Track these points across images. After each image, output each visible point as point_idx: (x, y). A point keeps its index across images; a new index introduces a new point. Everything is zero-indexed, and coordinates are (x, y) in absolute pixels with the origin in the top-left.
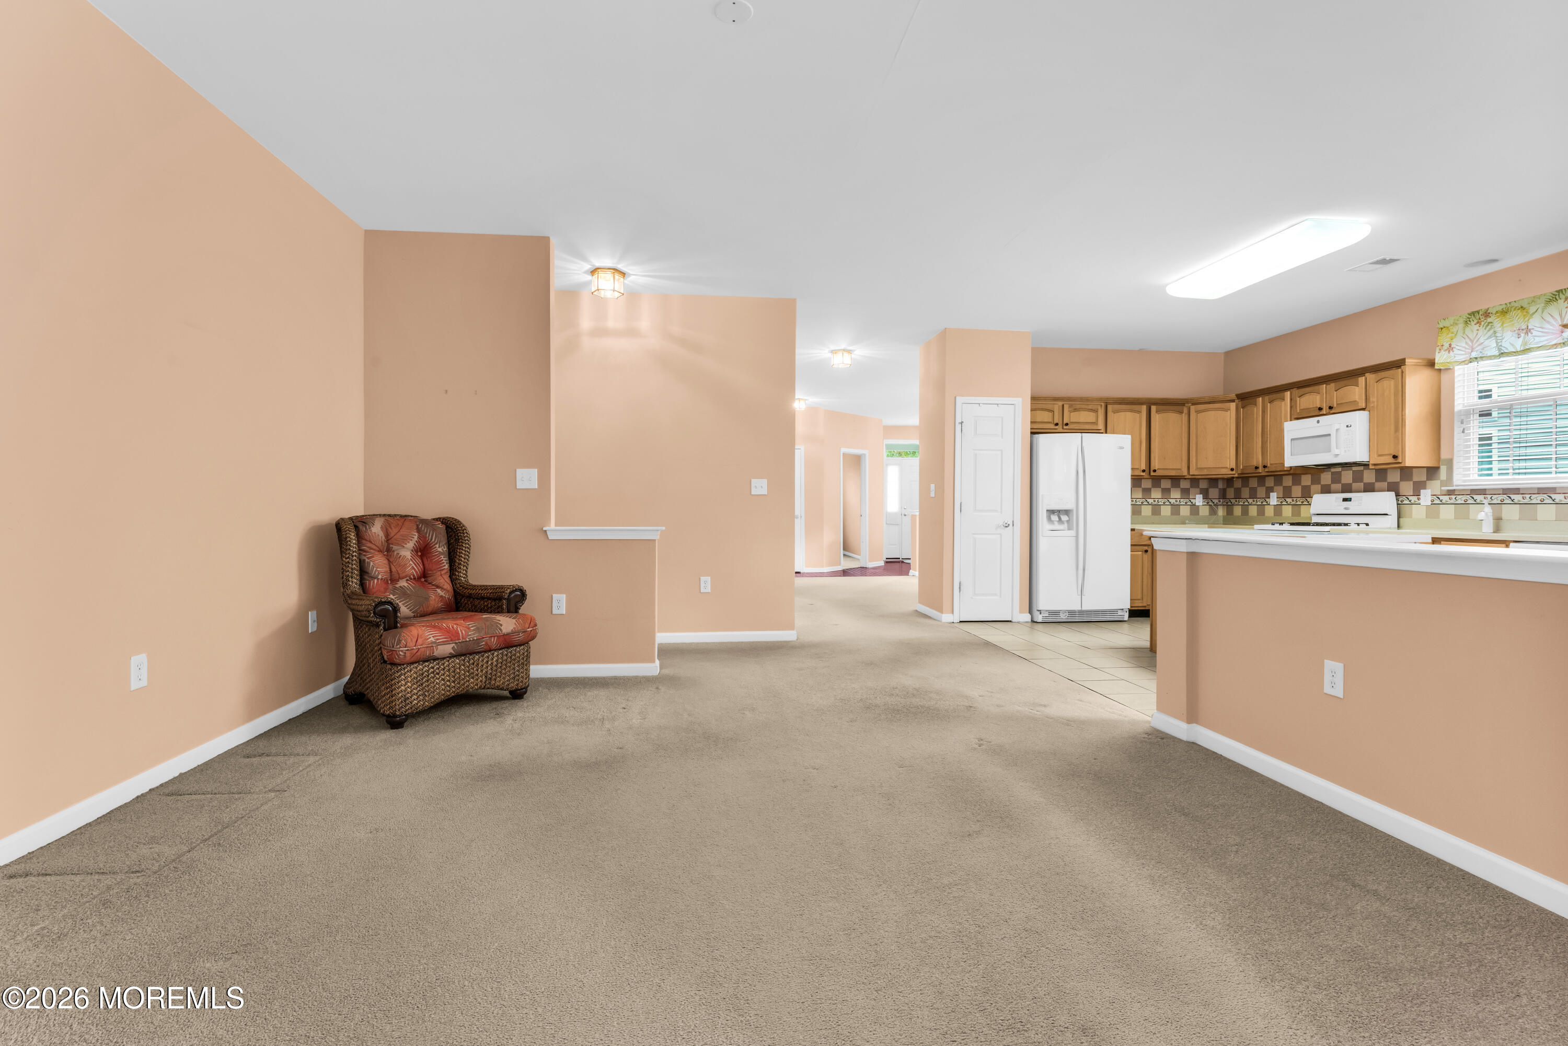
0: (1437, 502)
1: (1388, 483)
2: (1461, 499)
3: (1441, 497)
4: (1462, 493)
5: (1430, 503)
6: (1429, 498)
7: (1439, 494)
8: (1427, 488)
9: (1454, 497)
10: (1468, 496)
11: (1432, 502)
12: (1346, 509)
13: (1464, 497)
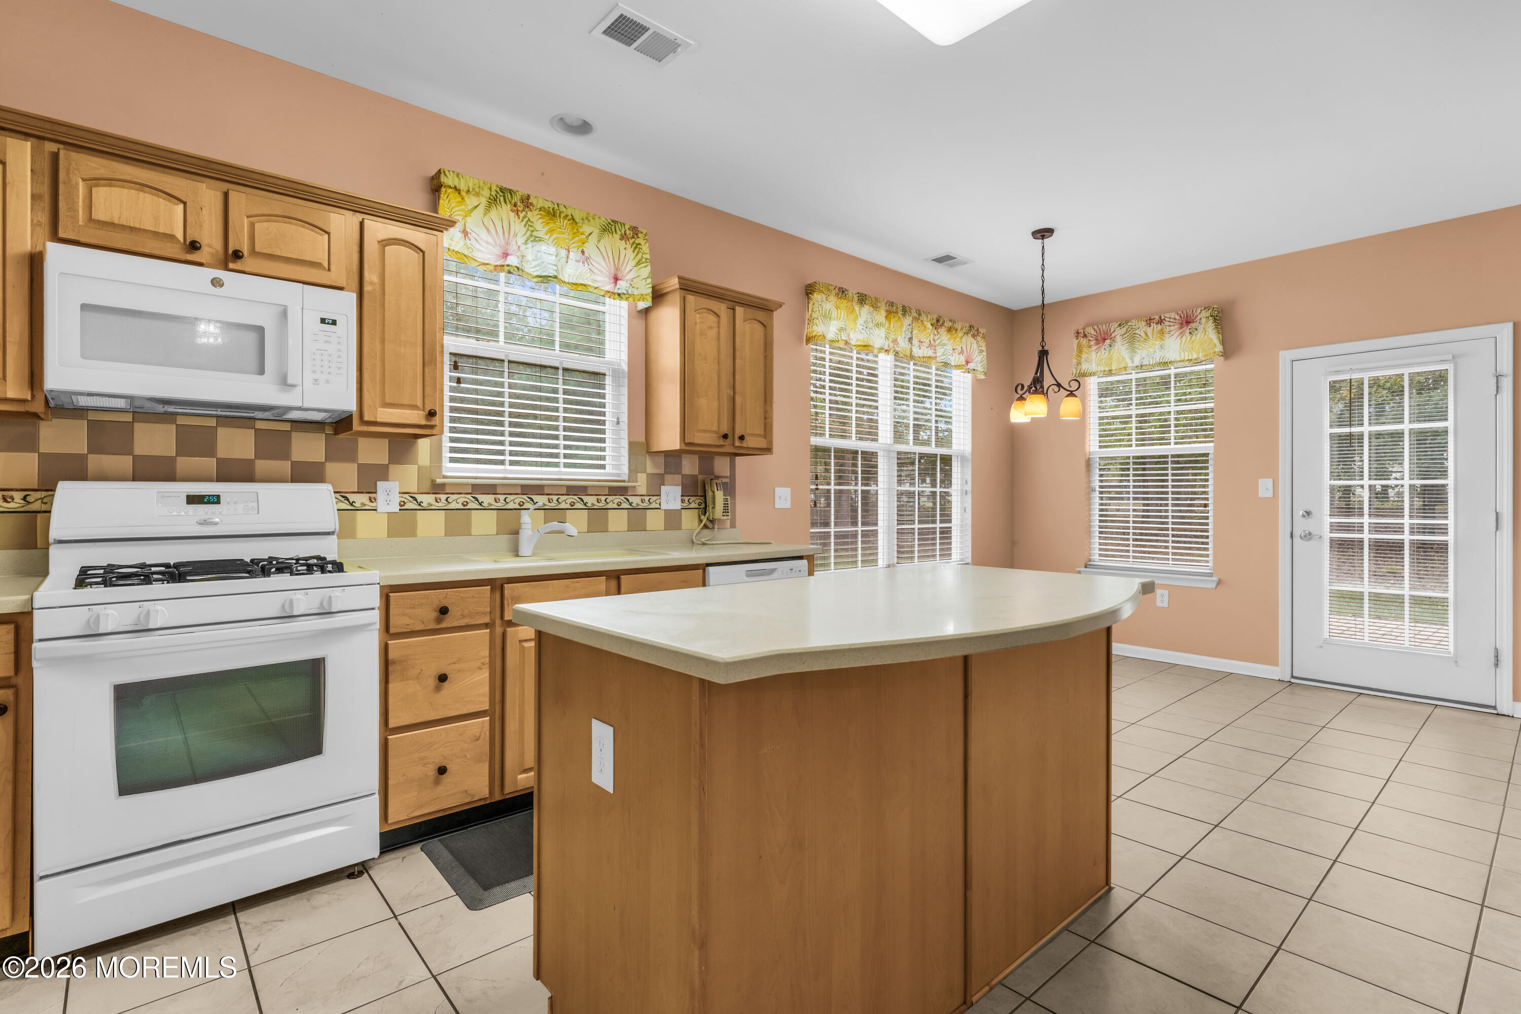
0: (411, 505)
1: (294, 464)
2: (456, 502)
3: (420, 498)
4: (458, 488)
5: (396, 508)
6: (396, 499)
7: (416, 490)
8: (390, 479)
9: (443, 497)
10: (469, 496)
11: (401, 506)
12: (204, 523)
13: (462, 499)
